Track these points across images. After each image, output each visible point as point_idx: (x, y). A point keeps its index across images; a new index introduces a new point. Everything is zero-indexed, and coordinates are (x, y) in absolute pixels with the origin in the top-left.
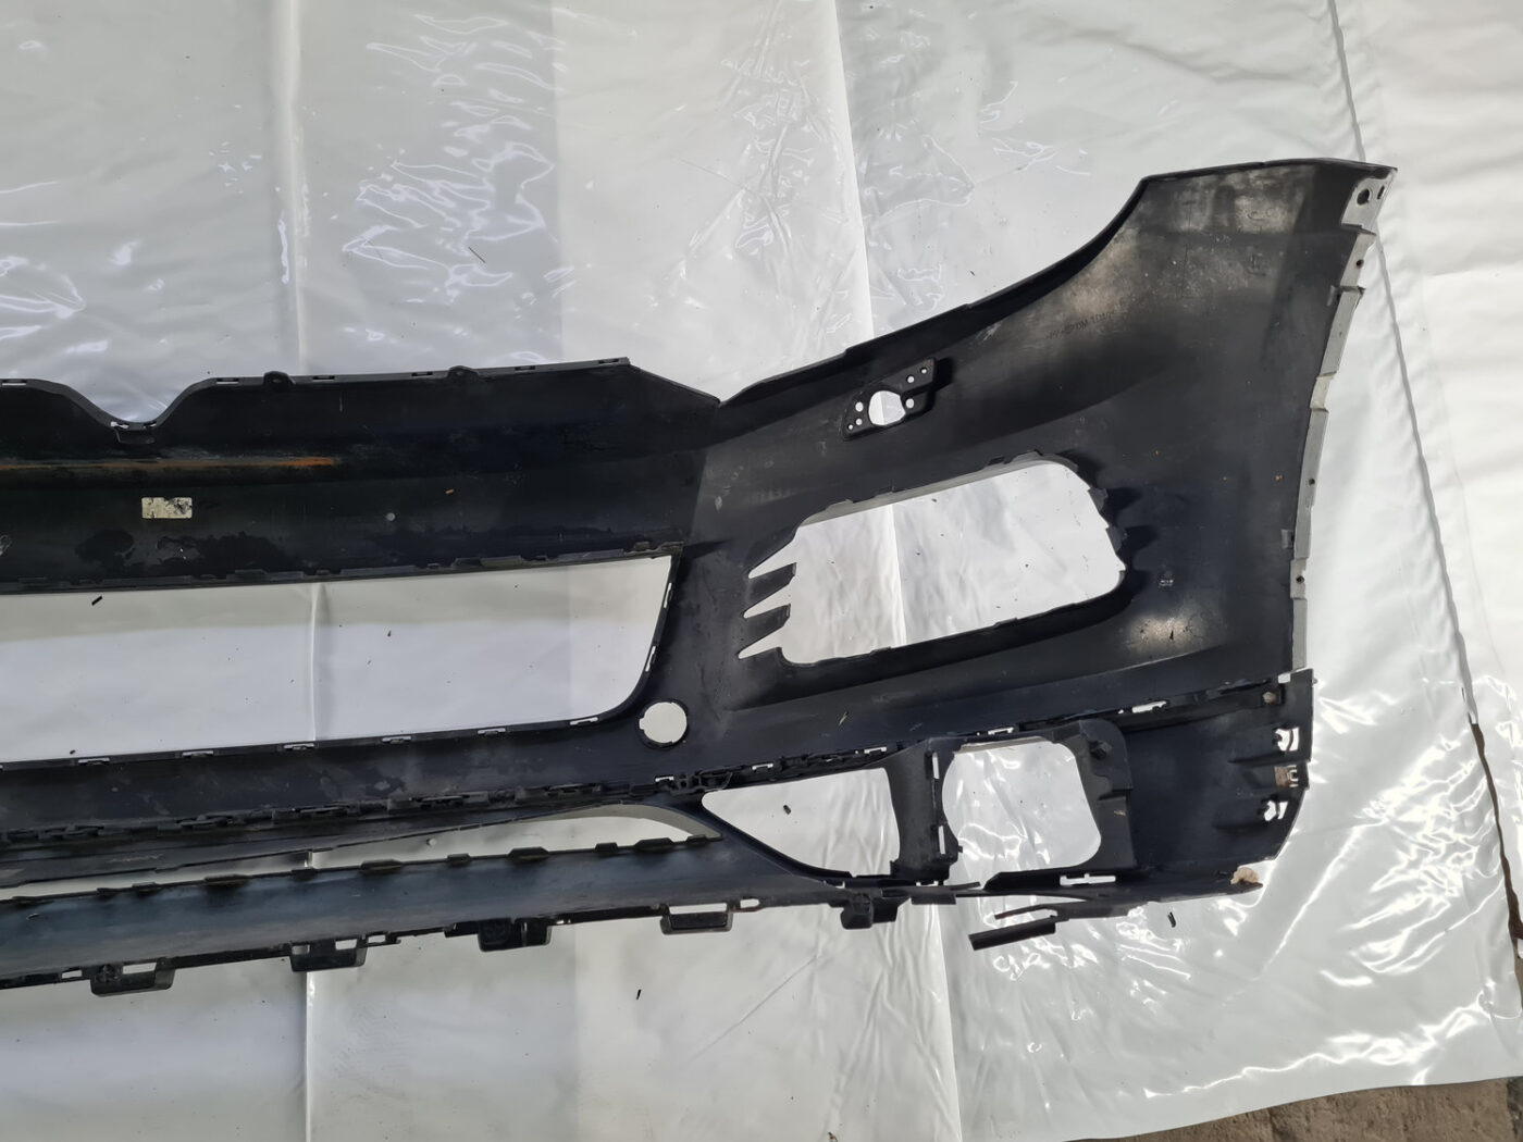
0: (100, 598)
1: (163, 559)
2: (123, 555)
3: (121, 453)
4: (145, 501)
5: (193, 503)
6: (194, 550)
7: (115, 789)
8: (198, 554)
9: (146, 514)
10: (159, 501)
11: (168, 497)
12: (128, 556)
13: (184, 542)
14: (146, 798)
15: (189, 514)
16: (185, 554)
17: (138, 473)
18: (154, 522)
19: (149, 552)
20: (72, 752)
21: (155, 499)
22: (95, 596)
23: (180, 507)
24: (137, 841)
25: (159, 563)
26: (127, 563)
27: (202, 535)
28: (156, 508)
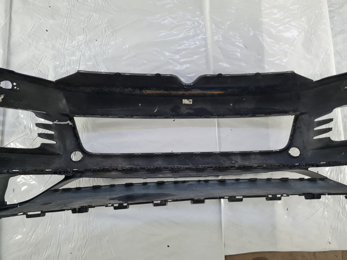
0: (175, 120)
1: (187, 112)
2: (179, 111)
3: (183, 90)
4: (183, 100)
5: (192, 101)
6: (192, 110)
7: (181, 159)
8: (193, 111)
9: (183, 103)
10: (186, 100)
11: (188, 99)
12: (180, 111)
13: (190, 109)
14: (187, 161)
15: (191, 103)
16: (191, 111)
17: (184, 94)
18: (185, 104)
19: (184, 110)
20: (172, 151)
21: (185, 100)
22: (174, 119)
23: (190, 101)
24: (187, 170)
25: (186, 113)
26: (180, 113)
27: (194, 108)
28: (185, 101)
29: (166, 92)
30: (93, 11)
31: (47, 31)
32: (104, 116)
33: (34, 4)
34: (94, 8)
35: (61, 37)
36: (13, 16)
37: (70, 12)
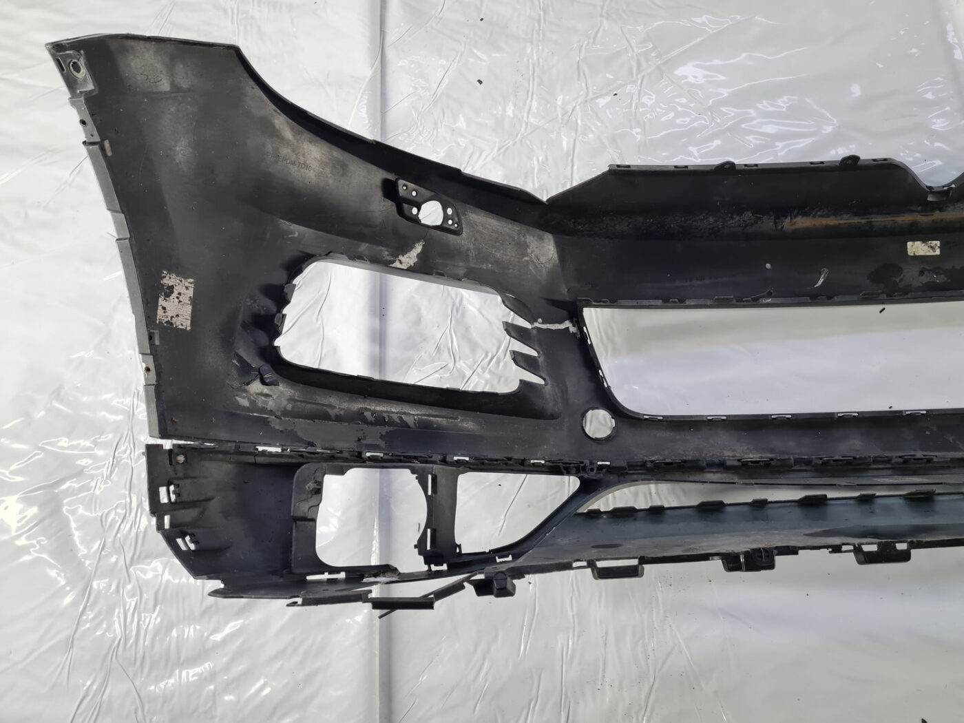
0: (884, 309)
1: (924, 282)
2: (898, 280)
4: (909, 244)
5: (941, 244)
6: (943, 276)
7: (928, 433)
8: (946, 279)
9: (910, 253)
10: (918, 243)
11: (924, 241)
12: (901, 280)
13: (935, 271)
14: (951, 439)
15: (938, 252)
16: (939, 279)
17: (914, 224)
18: (916, 258)
19: (910, 276)
20: (890, 408)
21: (916, 243)
22: (881, 307)
23: (931, 247)
24: (955, 467)
25: (921, 285)
26: (901, 285)
27: (948, 266)
28: (917, 248)
29: (856, 220)
30: (601, 15)
31: (480, 82)
32: (674, 300)
33: (441, 18)
34: (602, 8)
35: (516, 95)
36: (390, 53)
37: (537, 27)
